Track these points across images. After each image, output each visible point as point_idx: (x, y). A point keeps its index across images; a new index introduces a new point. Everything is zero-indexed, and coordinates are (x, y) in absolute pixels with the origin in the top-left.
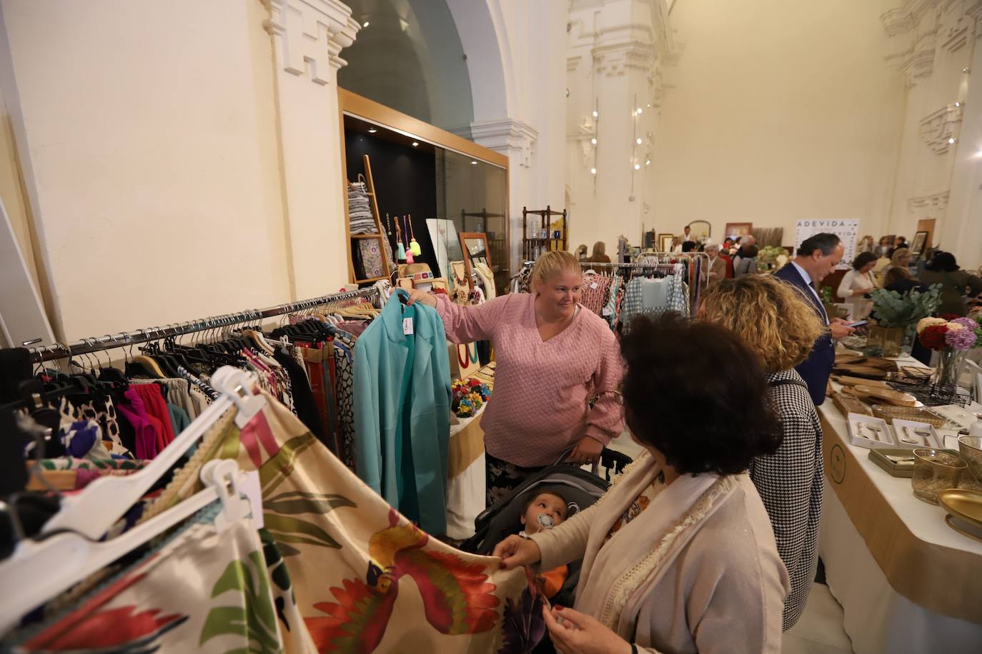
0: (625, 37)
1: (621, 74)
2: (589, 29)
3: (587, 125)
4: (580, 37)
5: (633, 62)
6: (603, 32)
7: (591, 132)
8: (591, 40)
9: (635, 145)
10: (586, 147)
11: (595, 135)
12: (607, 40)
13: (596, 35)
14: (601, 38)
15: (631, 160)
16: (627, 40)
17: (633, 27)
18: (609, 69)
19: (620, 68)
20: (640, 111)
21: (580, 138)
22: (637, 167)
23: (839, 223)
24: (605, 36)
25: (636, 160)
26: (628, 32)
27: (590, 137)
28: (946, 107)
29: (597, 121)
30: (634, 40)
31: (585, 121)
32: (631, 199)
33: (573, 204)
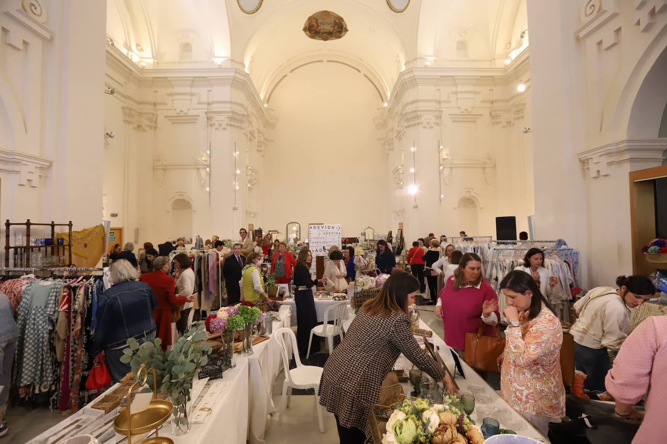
0: (227, 108)
1: (224, 129)
2: (204, 99)
3: (203, 159)
4: (198, 103)
5: (233, 123)
6: (212, 103)
7: (206, 164)
8: (206, 106)
9: (235, 175)
10: (203, 173)
11: (209, 166)
12: (215, 108)
13: (209, 104)
14: (212, 106)
15: (234, 183)
16: (229, 110)
17: (231, 103)
18: (217, 126)
19: (224, 126)
20: (238, 153)
21: (198, 167)
22: (237, 188)
23: (331, 227)
24: (214, 105)
25: (237, 183)
26: (229, 105)
27: (205, 167)
28: (398, 166)
29: (210, 157)
30: (232, 110)
31: (202, 156)
32: (235, 209)
33: (195, 211)
